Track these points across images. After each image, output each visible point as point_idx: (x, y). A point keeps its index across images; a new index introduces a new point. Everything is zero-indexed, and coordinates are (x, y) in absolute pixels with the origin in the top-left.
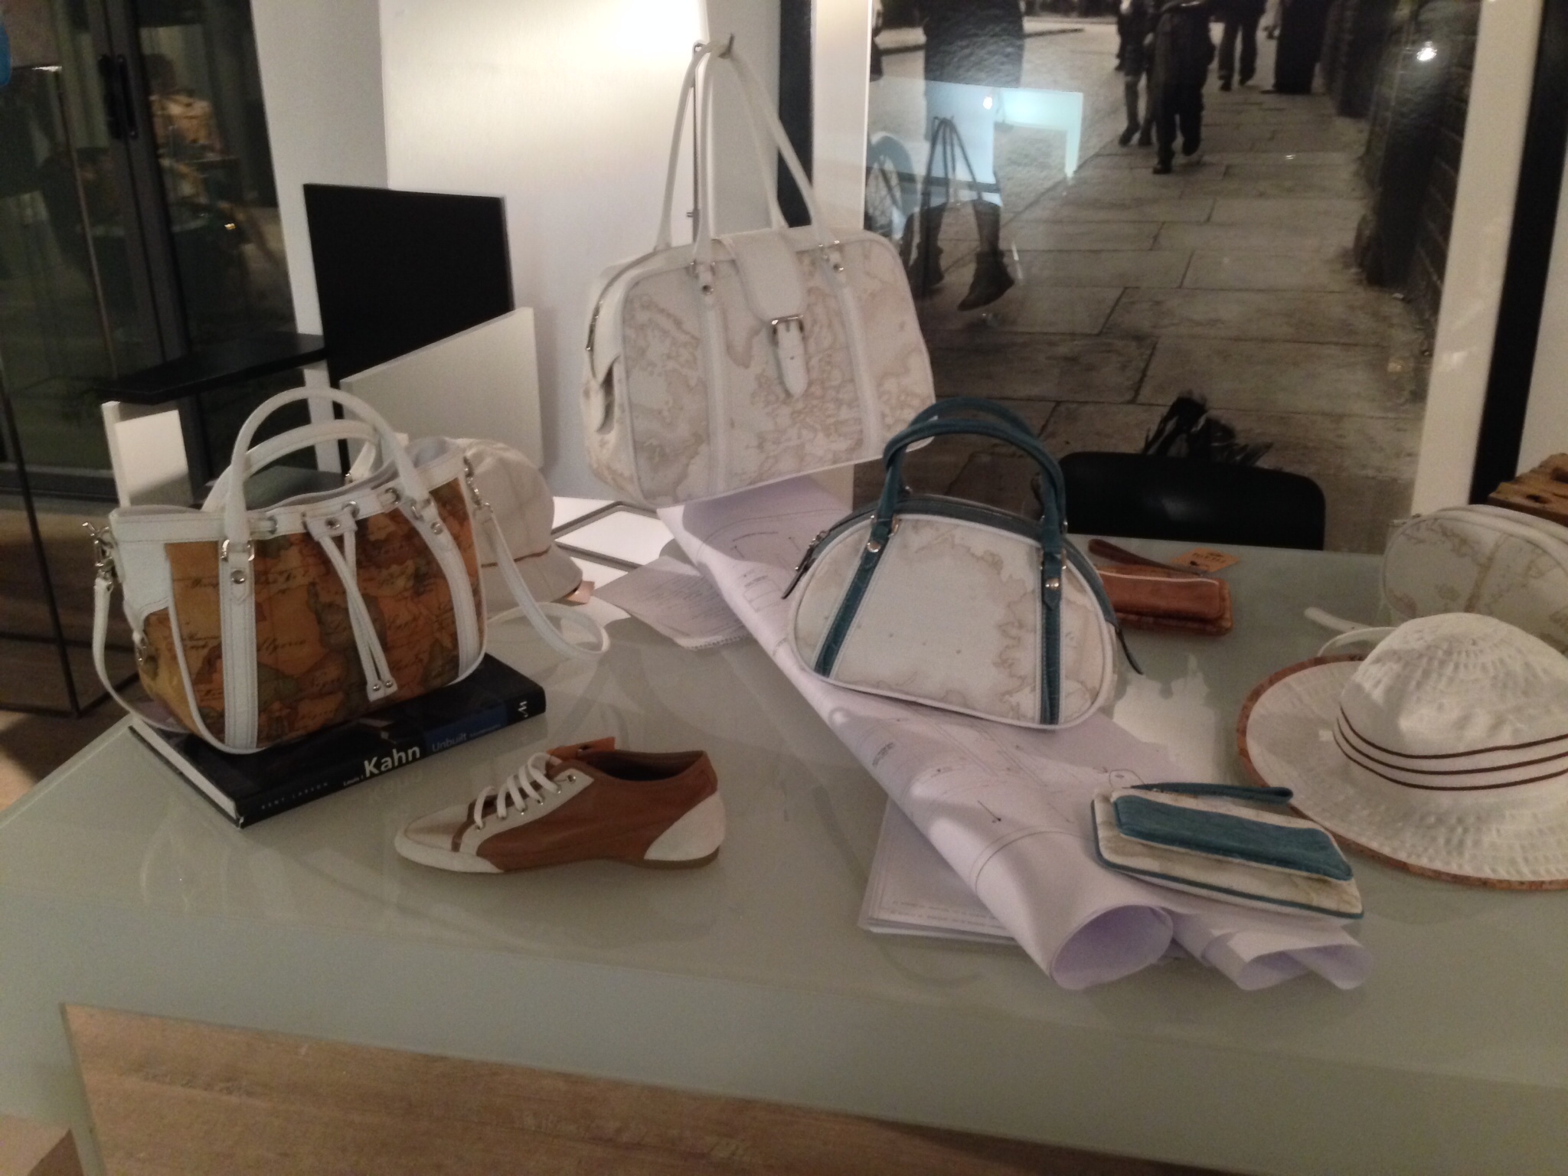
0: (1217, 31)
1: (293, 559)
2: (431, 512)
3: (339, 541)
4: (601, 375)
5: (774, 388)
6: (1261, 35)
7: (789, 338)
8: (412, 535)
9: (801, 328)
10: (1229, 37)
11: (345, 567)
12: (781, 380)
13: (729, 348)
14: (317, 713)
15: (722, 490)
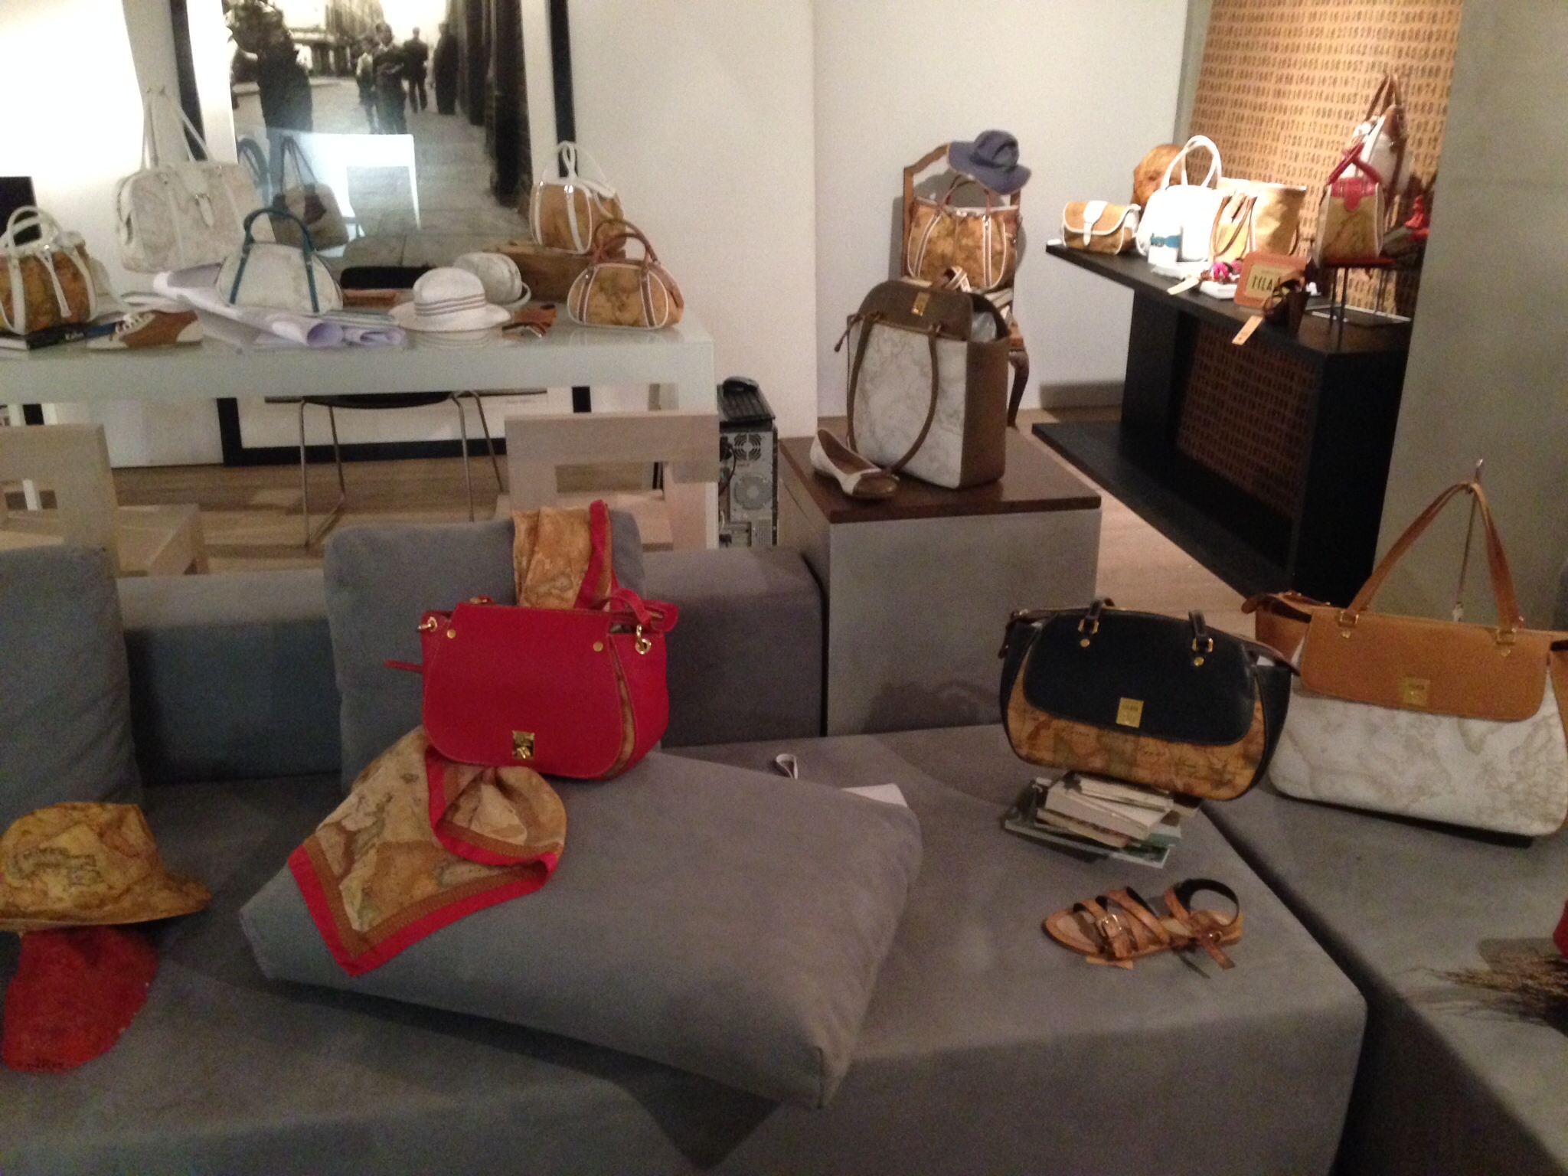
0: (406, 85)
1: (32, 264)
2: (76, 253)
3: (46, 259)
4: (125, 219)
5: (200, 222)
6: (427, 87)
7: (204, 204)
8: (69, 260)
9: (209, 199)
10: (412, 87)
11: (50, 266)
12: (202, 218)
13: (179, 207)
14: (44, 321)
15: (184, 266)
